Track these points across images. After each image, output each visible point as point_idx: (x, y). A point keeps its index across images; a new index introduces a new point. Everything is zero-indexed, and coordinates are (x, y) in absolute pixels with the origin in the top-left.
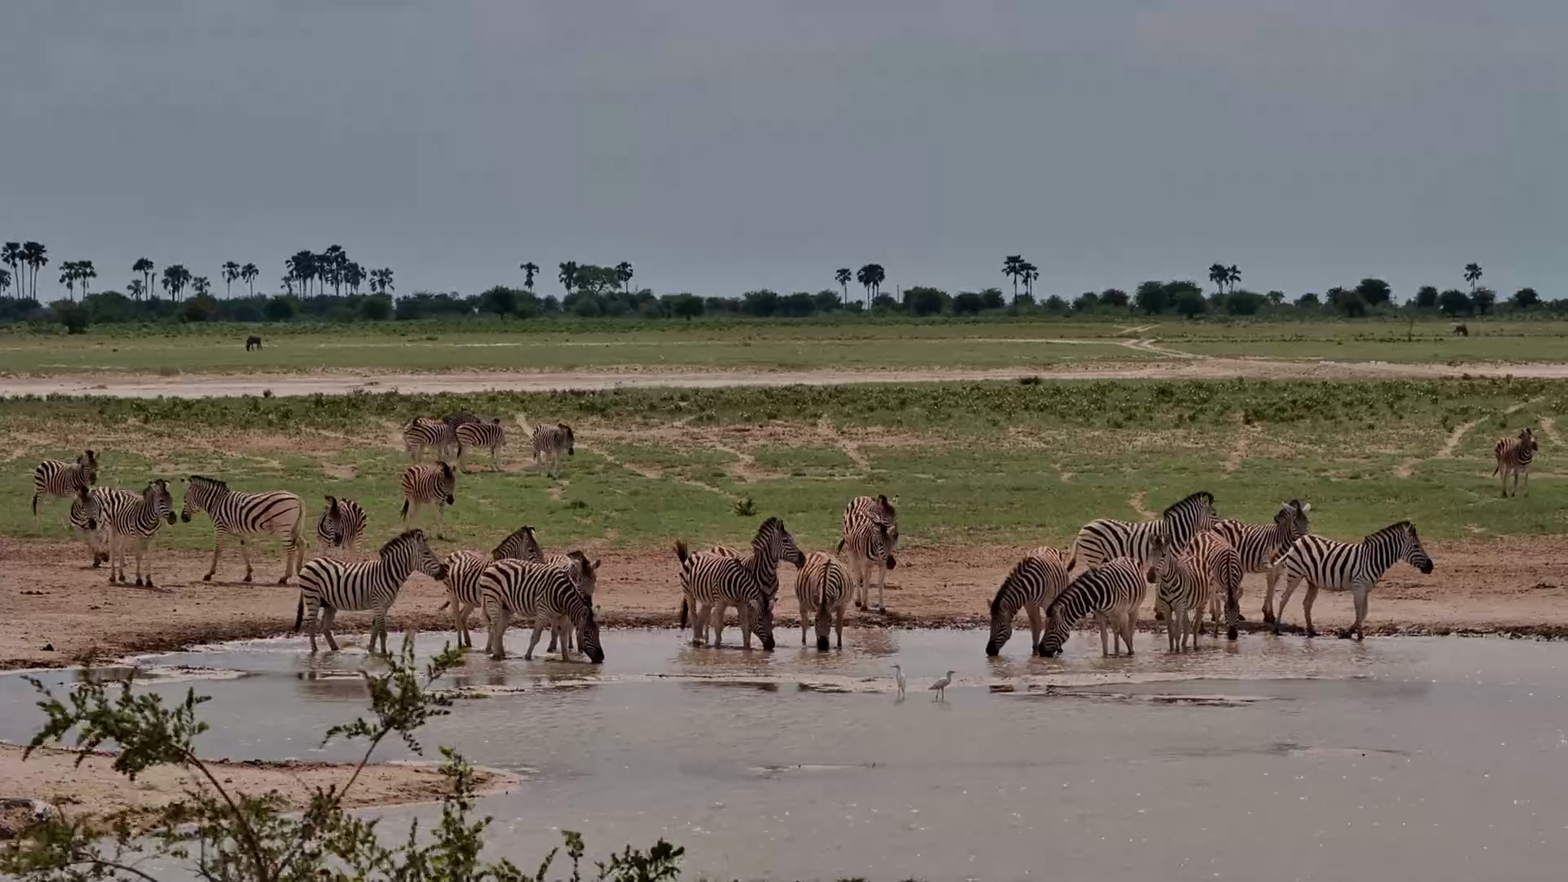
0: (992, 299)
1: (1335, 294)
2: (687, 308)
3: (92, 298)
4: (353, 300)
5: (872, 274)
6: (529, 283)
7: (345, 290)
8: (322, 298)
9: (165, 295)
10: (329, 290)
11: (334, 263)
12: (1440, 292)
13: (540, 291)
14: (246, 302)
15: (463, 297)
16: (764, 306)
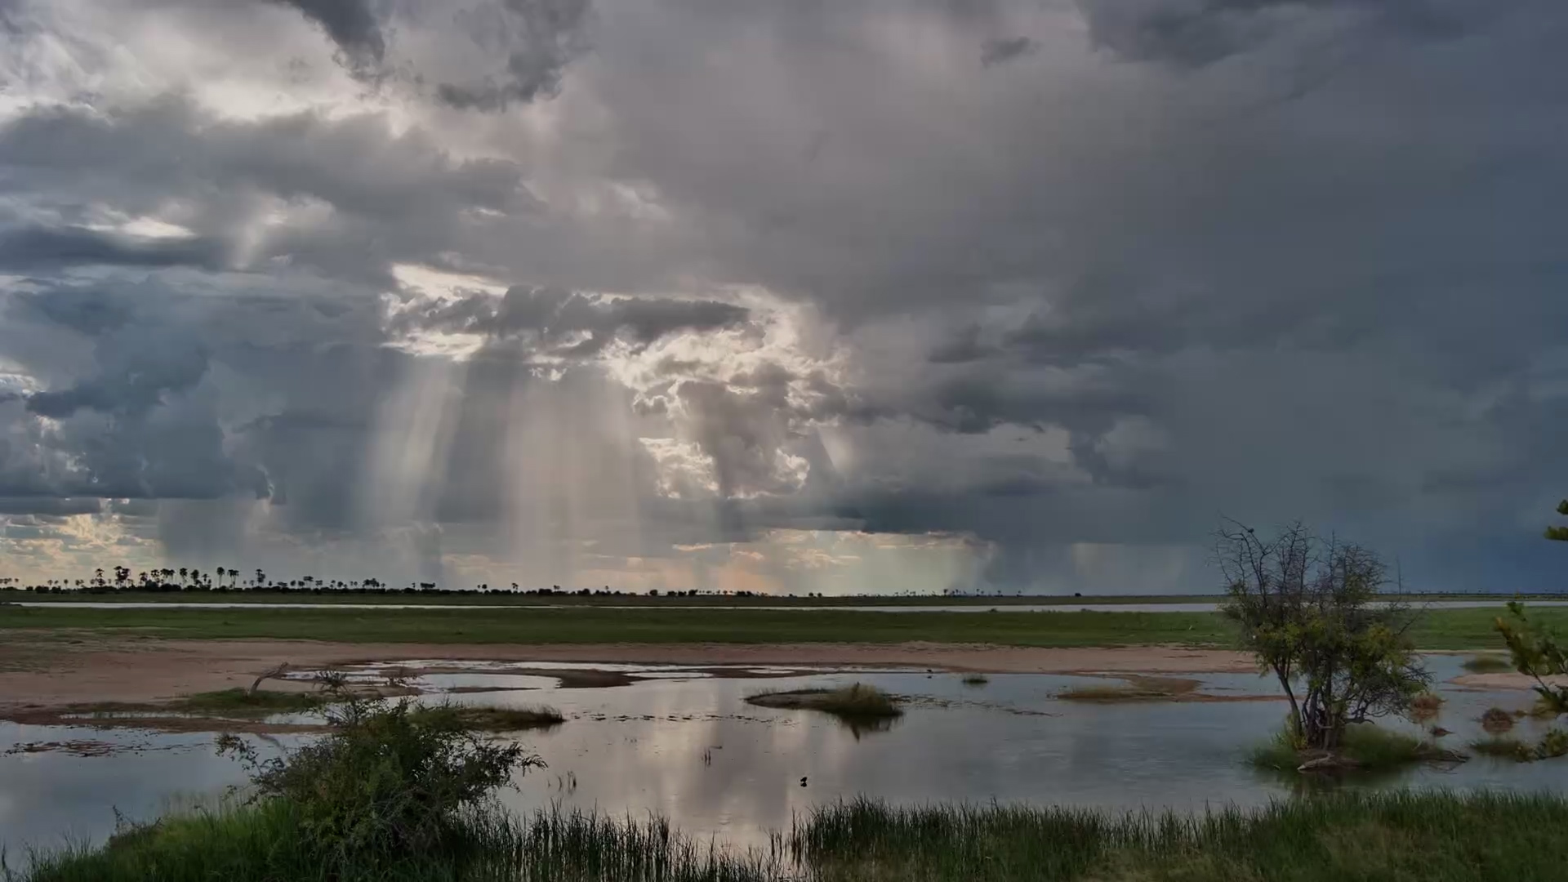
0: (509, 592)
1: (579, 592)
3: (323, 589)
4: (377, 590)
5: (485, 587)
7: (376, 588)
9: (338, 588)
10: (372, 588)
11: (374, 582)
13: (416, 589)
14: (355, 590)
16: (462, 592)
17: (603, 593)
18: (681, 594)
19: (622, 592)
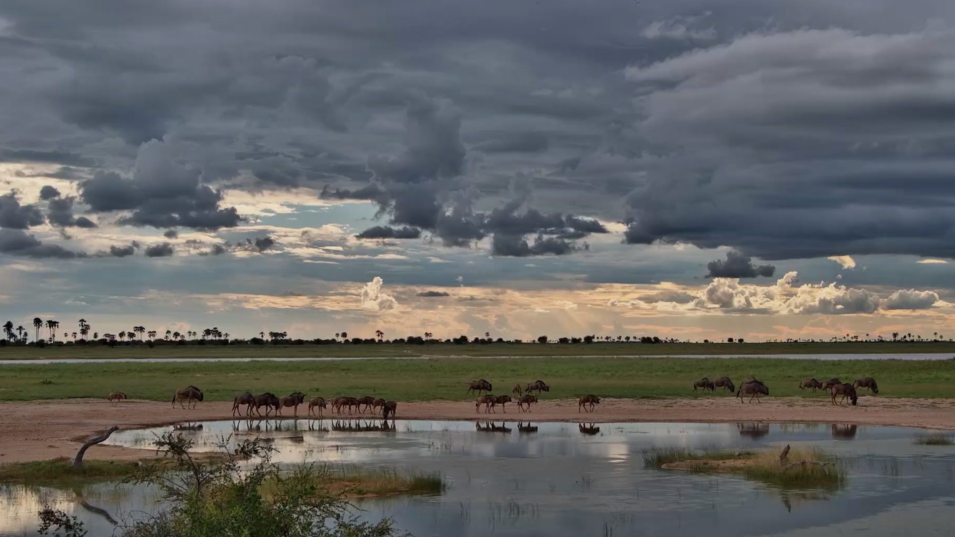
0: (373, 341)
1: (455, 340)
2: (300, 342)
3: (156, 340)
4: (219, 340)
5: (344, 335)
6: (262, 336)
7: (217, 338)
8: (212, 340)
9: (173, 339)
10: (214, 338)
11: (216, 332)
12: (480, 339)
13: (265, 339)
14: (193, 341)
15: (246, 340)
16: (318, 342)
17: (483, 341)
18: (575, 341)
19: (505, 340)
